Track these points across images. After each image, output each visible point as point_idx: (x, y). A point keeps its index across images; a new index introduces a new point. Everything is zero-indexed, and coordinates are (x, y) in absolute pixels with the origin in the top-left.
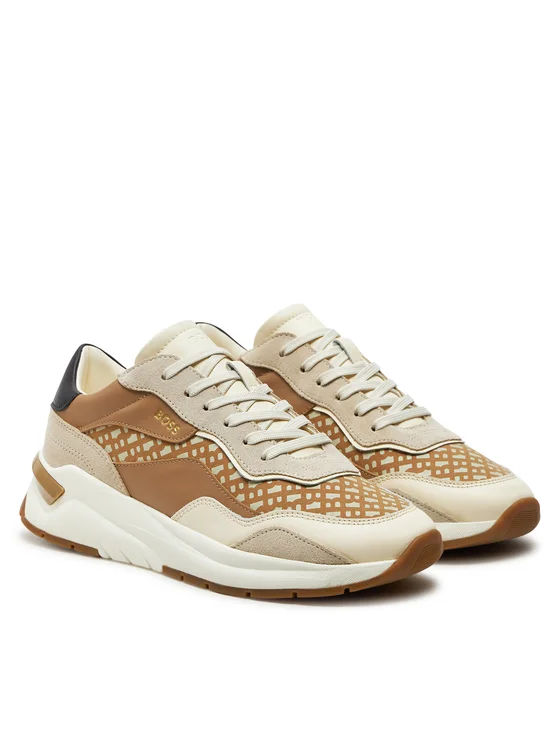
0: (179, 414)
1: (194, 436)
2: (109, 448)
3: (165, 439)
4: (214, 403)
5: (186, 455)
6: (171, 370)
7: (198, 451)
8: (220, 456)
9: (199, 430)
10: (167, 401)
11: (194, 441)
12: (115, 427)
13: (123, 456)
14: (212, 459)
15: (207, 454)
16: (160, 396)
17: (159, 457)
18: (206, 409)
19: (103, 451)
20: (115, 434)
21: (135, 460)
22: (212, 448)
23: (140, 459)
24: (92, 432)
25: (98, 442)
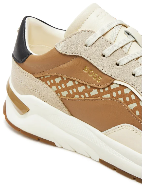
0: (100, 69)
1: (112, 83)
2: (54, 88)
3: (92, 85)
4: (122, 61)
5: (108, 96)
6: (90, 41)
7: (117, 93)
8: (133, 97)
9: (115, 80)
10: (91, 61)
11: (113, 87)
12: (57, 77)
13: (65, 93)
14: (128, 99)
15: (124, 96)
16: (86, 58)
17: (90, 96)
18: (118, 65)
19: (51, 90)
20: (58, 80)
21: (73, 97)
22: (126, 91)
23: (77, 96)
24: (42, 78)
25: (47, 84)
